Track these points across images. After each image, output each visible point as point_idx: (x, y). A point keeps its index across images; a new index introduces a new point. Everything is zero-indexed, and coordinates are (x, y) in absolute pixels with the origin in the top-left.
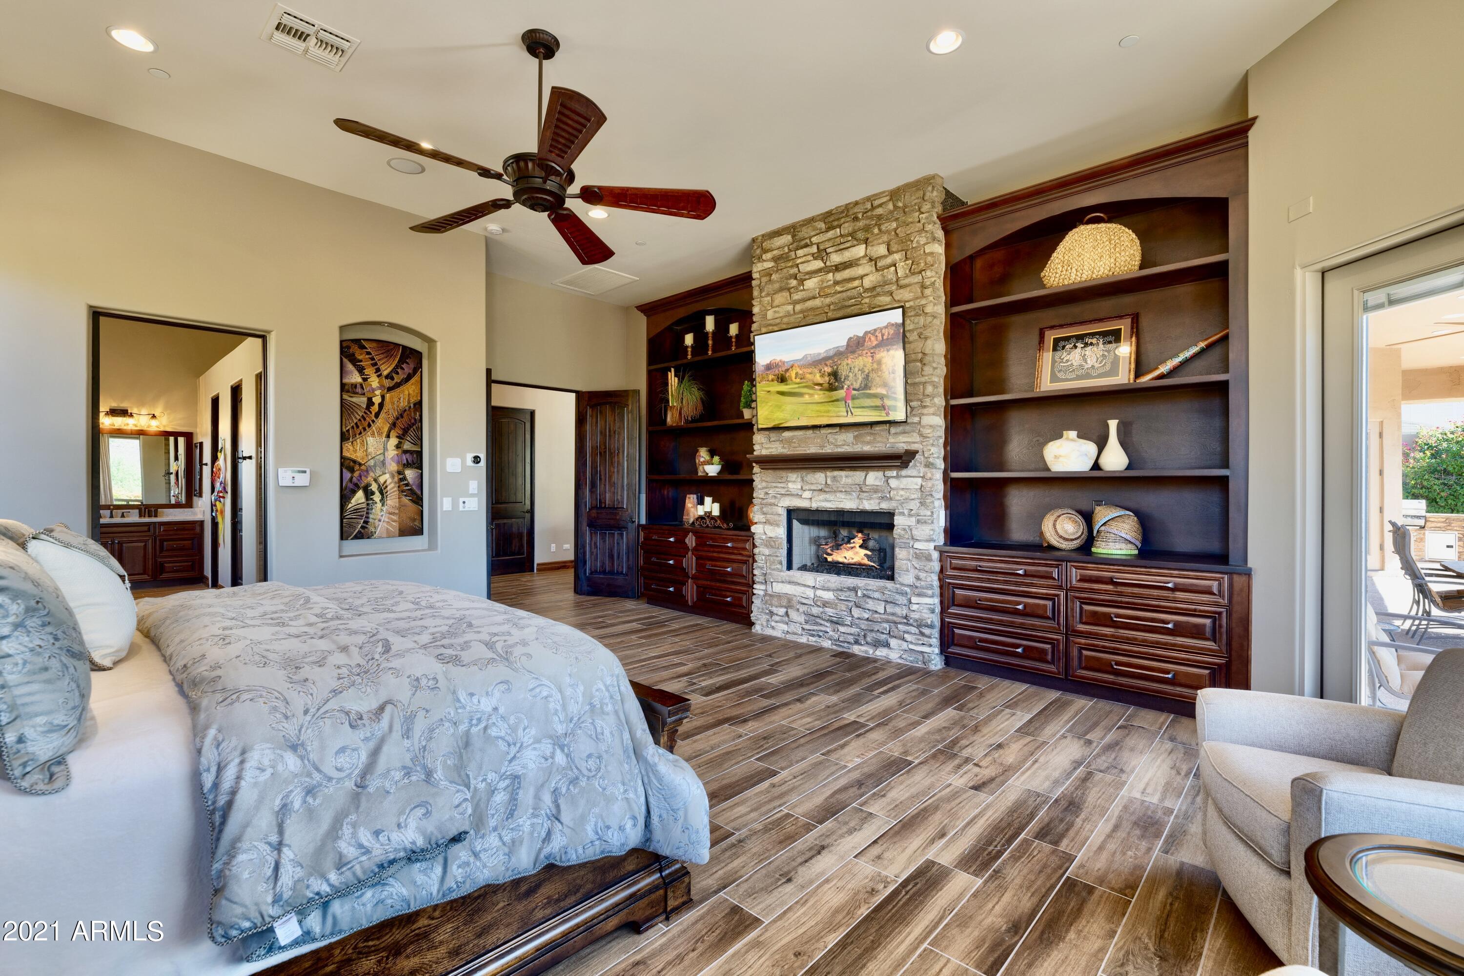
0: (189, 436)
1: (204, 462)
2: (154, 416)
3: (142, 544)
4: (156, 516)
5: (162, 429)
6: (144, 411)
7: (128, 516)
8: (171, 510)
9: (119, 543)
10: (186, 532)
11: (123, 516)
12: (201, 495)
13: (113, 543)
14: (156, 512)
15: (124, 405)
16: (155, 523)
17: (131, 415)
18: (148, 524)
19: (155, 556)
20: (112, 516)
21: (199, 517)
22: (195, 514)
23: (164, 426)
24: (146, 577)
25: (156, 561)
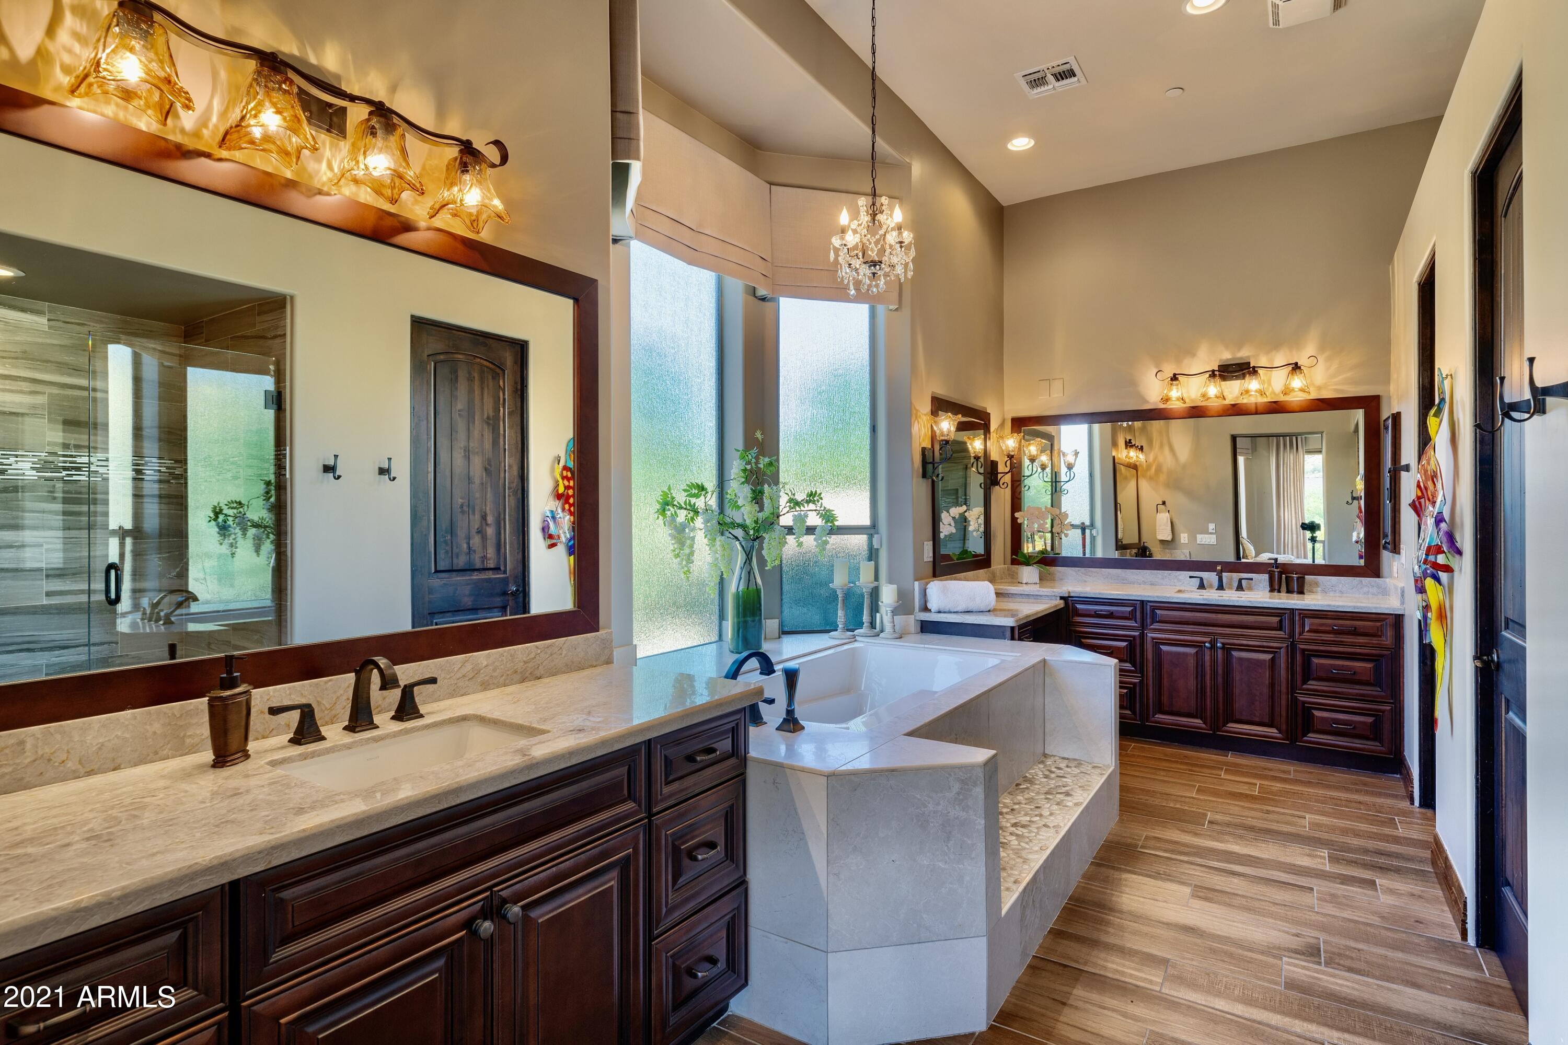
0: (1370, 404)
1: (1403, 462)
2: (1296, 367)
3: (1268, 657)
4: (1301, 592)
5: (1314, 395)
6: (1280, 359)
7: (1250, 589)
8: (1334, 579)
9: (1223, 648)
10: (1361, 640)
11: (1240, 588)
12: (1396, 549)
13: (1213, 646)
14: (1301, 581)
15: (1243, 354)
16: (1292, 611)
17: (1254, 371)
18: (1279, 613)
19: (1293, 688)
20: (1221, 587)
21: (1389, 604)
22: (1385, 592)
23: (1319, 388)
24: (1273, 731)
25: (1295, 700)
